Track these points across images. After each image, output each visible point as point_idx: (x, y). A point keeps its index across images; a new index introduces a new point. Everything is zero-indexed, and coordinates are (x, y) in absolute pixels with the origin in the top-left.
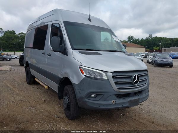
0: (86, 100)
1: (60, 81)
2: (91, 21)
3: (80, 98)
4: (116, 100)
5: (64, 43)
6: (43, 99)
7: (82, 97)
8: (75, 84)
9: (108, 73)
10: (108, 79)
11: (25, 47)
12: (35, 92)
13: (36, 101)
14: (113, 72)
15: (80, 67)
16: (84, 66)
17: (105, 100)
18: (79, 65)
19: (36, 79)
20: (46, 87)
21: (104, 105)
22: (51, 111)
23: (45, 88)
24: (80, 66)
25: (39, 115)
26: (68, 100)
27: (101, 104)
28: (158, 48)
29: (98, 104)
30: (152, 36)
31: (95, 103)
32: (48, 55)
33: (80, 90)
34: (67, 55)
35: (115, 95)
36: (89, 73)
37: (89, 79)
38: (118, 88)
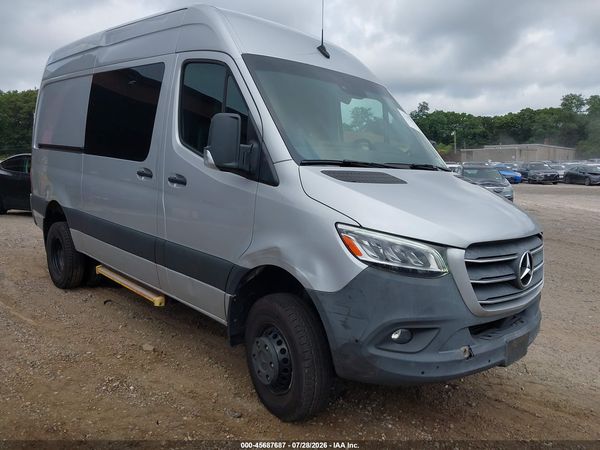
0: (373, 351)
1: (241, 282)
2: (328, 57)
3: (346, 344)
4: (473, 344)
5: (257, 139)
6: (148, 347)
7: (357, 341)
8: (322, 293)
9: (451, 252)
10: (450, 272)
11: (41, 146)
12: (100, 316)
13: (123, 355)
14: (466, 245)
15: (340, 231)
16: (361, 227)
17: (443, 347)
18: (336, 223)
19: (100, 270)
20: (157, 301)
21: (438, 365)
22: (198, 390)
23: (153, 303)
24: (339, 226)
25: (163, 411)
26: (283, 351)
27: (428, 365)
28: (449, 147)
29: (418, 364)
30: (427, 109)
31: (409, 362)
32: (172, 181)
33: (348, 315)
34: (275, 184)
35: (471, 328)
36: (377, 252)
37: (385, 275)
38: (482, 305)
